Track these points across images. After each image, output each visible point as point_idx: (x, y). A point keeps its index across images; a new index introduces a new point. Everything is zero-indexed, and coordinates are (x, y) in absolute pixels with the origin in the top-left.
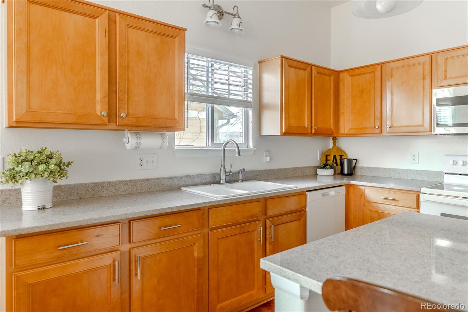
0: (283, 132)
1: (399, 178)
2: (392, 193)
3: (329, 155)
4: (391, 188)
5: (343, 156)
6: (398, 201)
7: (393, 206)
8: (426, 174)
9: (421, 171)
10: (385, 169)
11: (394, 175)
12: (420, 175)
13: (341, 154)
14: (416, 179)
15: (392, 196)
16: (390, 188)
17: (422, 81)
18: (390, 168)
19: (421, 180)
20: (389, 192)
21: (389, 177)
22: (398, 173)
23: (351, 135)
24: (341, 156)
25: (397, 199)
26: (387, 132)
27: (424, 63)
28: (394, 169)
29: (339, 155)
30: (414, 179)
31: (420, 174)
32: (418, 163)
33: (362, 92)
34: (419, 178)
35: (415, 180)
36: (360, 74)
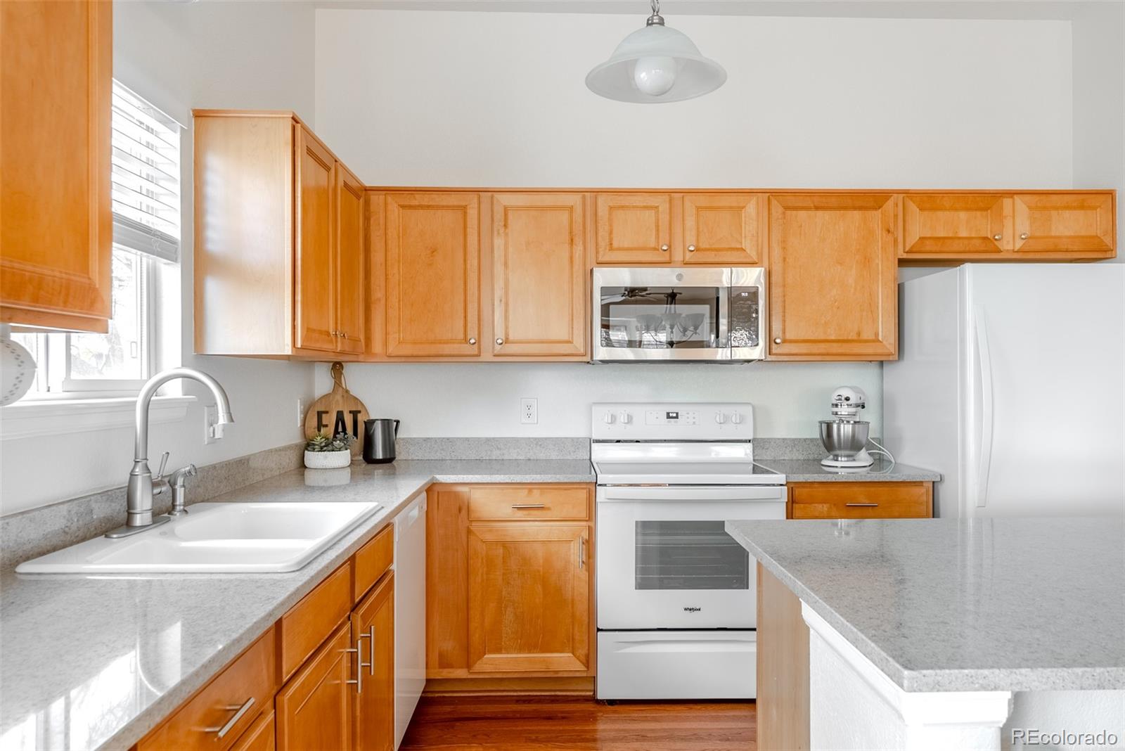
0: (299, 346)
1: (500, 458)
2: (536, 493)
3: (327, 412)
4: (537, 481)
5: (360, 412)
6: (549, 509)
7: (537, 523)
8: (554, 445)
9: (546, 439)
10: (467, 439)
11: (489, 453)
12: (543, 448)
13: (354, 409)
14: (535, 458)
15: (536, 499)
16: (534, 481)
17: (567, 246)
18: (479, 438)
19: (544, 458)
20: (530, 490)
21: (478, 458)
22: (498, 448)
23: (403, 360)
24: (355, 414)
25: (547, 506)
26: (496, 352)
27: (571, 209)
28: (488, 440)
29: (350, 412)
30: (532, 458)
31: (543, 446)
32: (537, 423)
33: (433, 252)
34: (542, 456)
35: (534, 460)
36: (429, 207)
